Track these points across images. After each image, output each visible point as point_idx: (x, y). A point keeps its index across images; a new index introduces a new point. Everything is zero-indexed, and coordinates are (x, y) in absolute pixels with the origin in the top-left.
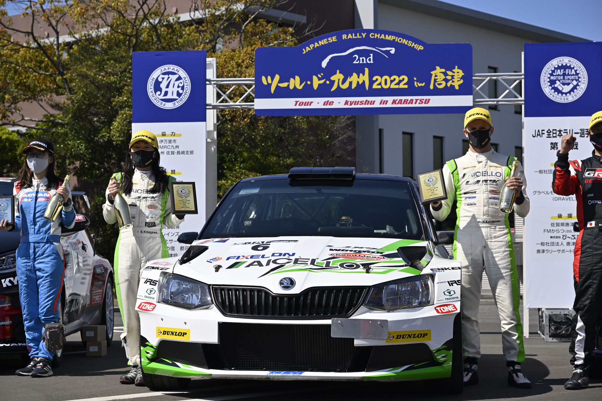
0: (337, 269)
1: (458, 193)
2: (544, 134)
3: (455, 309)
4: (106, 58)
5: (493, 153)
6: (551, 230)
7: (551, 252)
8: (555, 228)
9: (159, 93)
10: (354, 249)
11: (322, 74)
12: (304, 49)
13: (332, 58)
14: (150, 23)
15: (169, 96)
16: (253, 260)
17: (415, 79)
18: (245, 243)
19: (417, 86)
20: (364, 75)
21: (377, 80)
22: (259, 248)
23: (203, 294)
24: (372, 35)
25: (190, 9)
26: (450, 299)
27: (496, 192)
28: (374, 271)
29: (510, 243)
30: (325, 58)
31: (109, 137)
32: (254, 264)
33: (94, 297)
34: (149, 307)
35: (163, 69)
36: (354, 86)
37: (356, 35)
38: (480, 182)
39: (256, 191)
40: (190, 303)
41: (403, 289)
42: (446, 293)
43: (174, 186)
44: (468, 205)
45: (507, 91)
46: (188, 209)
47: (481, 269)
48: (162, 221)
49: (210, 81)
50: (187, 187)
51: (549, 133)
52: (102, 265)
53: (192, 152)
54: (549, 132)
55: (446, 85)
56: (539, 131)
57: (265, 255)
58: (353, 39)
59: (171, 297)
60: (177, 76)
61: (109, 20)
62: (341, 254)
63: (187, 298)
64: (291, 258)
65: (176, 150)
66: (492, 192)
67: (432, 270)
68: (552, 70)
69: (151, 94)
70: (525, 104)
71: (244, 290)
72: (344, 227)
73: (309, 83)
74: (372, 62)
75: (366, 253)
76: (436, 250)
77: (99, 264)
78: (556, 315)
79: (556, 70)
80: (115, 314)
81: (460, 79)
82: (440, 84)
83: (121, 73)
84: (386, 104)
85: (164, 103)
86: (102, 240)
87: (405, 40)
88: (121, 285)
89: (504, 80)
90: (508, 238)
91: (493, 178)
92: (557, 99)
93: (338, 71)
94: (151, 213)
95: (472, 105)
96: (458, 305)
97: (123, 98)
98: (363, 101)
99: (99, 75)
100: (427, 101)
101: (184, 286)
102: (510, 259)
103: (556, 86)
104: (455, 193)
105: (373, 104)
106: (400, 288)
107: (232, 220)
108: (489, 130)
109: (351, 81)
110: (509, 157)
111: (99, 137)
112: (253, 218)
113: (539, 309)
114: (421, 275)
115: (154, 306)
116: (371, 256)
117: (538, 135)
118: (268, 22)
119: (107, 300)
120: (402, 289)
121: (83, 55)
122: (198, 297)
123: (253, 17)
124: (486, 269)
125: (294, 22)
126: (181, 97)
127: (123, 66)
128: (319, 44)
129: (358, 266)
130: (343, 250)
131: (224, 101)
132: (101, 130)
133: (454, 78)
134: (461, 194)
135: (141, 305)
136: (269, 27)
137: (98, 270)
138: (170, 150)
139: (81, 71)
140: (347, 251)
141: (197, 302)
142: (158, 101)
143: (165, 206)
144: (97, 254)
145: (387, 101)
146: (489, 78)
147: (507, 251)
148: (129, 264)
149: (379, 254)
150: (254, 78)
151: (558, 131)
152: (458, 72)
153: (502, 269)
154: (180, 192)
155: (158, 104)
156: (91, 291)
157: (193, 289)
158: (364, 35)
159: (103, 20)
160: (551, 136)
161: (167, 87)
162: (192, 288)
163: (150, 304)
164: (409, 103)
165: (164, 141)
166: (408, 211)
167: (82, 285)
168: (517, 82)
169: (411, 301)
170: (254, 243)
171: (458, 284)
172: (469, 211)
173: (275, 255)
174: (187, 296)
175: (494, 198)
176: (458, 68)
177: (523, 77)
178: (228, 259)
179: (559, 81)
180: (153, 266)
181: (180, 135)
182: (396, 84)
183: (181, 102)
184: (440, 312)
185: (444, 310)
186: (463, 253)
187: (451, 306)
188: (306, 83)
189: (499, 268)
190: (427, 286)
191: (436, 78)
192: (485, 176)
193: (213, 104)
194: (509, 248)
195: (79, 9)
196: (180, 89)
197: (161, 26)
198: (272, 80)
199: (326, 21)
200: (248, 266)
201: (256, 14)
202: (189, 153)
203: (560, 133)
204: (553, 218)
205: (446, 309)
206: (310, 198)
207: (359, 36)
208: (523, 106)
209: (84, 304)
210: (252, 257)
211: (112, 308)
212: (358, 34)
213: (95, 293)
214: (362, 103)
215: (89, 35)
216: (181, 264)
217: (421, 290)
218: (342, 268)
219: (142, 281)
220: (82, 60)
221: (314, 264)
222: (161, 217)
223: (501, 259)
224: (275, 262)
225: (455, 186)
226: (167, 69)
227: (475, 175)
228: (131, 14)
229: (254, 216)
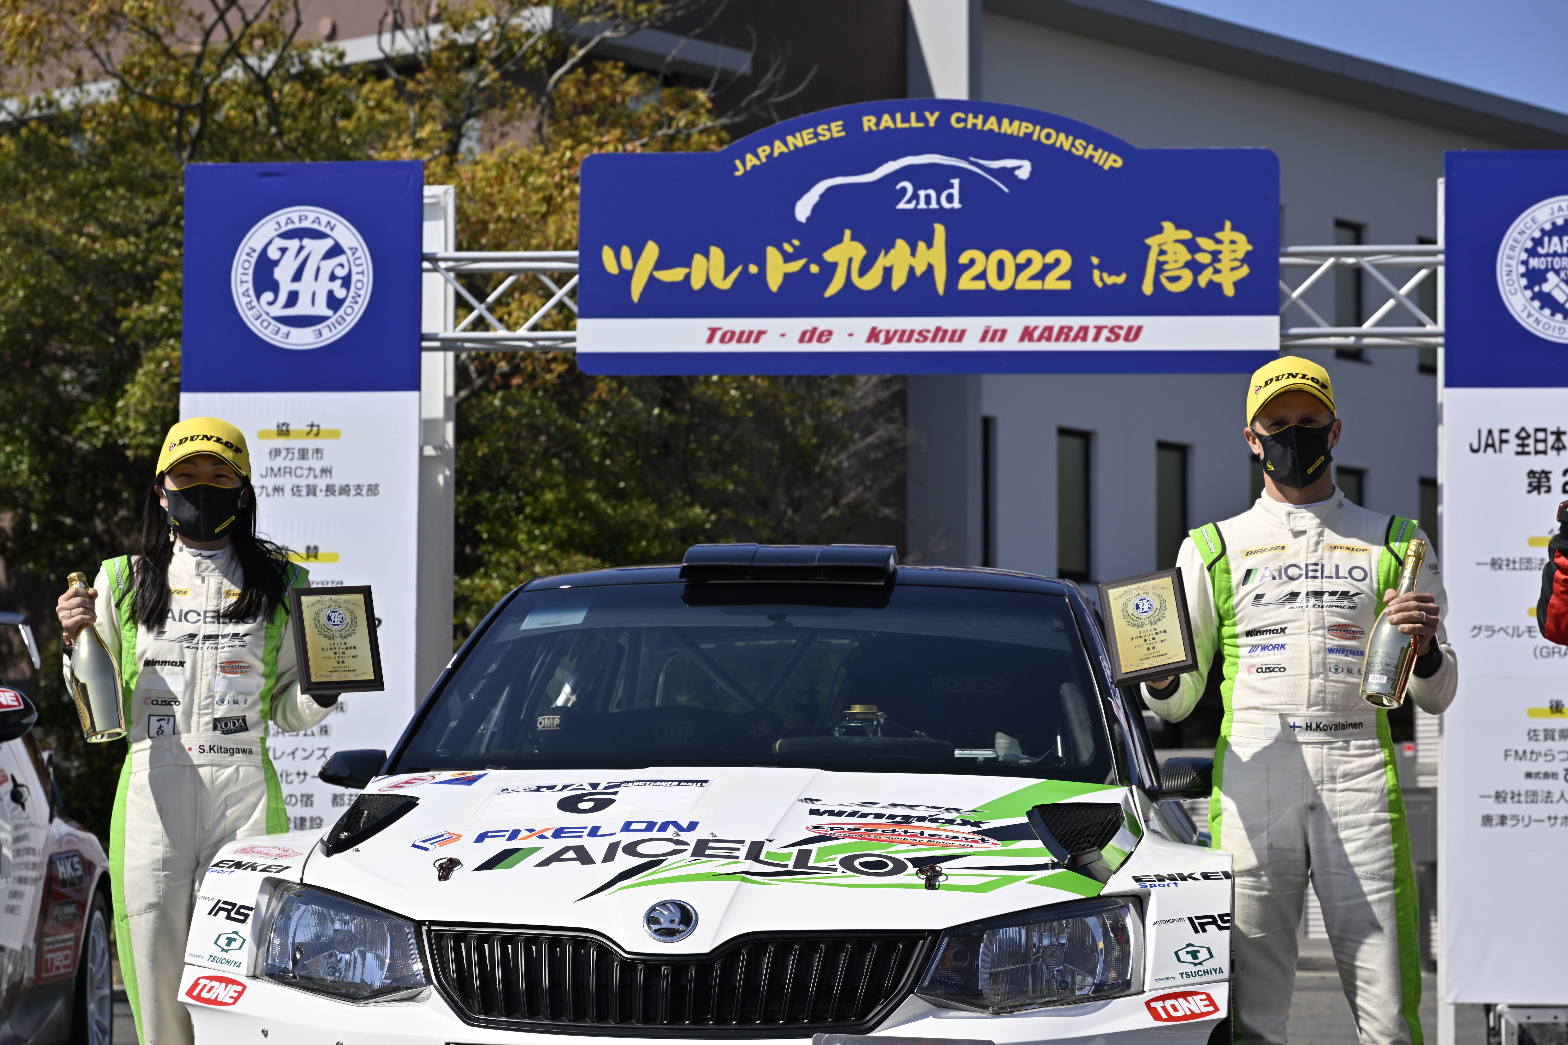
0: (833, 873)
1: (1226, 631)
2: (1506, 441)
3: (1211, 1009)
4: (103, 177)
5: (1340, 505)
6: (1529, 751)
7: (1526, 821)
8: (1541, 746)
9: (268, 296)
10: (888, 812)
11: (796, 242)
12: (738, 163)
13: (830, 190)
14: (247, 68)
15: (302, 308)
16: (561, 843)
17: (1095, 261)
18: (538, 789)
19: (1100, 284)
20: (930, 245)
21: (972, 262)
22: (582, 806)
23: (400, 952)
24: (959, 120)
25: (381, 23)
26: (1196, 974)
27: (1349, 632)
28: (952, 881)
29: (1393, 796)
30: (807, 189)
31: (108, 434)
32: (564, 856)
33: (49, 956)
34: (222, 992)
35: (282, 220)
36: (898, 281)
37: (906, 119)
38: (1299, 599)
39: (575, 618)
40: (357, 980)
41: (1046, 942)
42: (1183, 955)
43: (305, 600)
44: (1259, 670)
45: (1391, 303)
46: (352, 677)
47: (1300, 879)
48: (267, 714)
49: (434, 259)
50: (346, 602)
51: (1523, 439)
52: (77, 853)
53: (373, 490)
54: (1522, 436)
55: (1195, 282)
56: (1490, 432)
57: (598, 828)
58: (897, 130)
59: (295, 961)
60: (327, 244)
61: (119, 55)
62: (846, 827)
63: (348, 964)
64: (684, 836)
65: (322, 483)
66: (1340, 630)
67: (1137, 879)
68: (1533, 239)
69: (244, 300)
70: (1447, 346)
71: (530, 941)
72: (857, 739)
73: (753, 269)
74: (956, 205)
75: (927, 824)
76: (1152, 814)
77: (65, 848)
78: (1540, 1025)
79: (1546, 239)
80: (118, 1009)
81: (1238, 264)
82: (1174, 279)
83: (152, 227)
84: (1001, 339)
85: (284, 329)
86: (82, 770)
87: (1062, 136)
88: (134, 920)
89: (1381, 268)
90: (1388, 779)
91: (1340, 586)
92: (1550, 332)
93: (848, 233)
94: (230, 686)
95: (1275, 346)
96: (1221, 994)
97: (156, 309)
98: (928, 331)
99: (81, 234)
100: (1134, 333)
101: (338, 925)
102: (1391, 847)
103: (1546, 288)
104: (1219, 631)
105: (960, 339)
106: (1035, 940)
107: (497, 712)
108: (1327, 429)
109: (888, 265)
110: (1393, 518)
111: (76, 433)
112: (564, 707)
113: (1488, 1008)
114: (1104, 897)
115: (240, 988)
116: (944, 834)
117: (1487, 445)
118: (630, 70)
119: (90, 965)
120: (1041, 941)
121: (26, 168)
122: (380, 960)
123: (581, 53)
124: (1317, 877)
125: (712, 70)
126: (341, 312)
127: (158, 205)
128: (785, 144)
129: (899, 867)
130: (852, 814)
131: (480, 324)
132: (85, 411)
133: (1219, 261)
134: (1235, 636)
135: (196, 984)
136: (632, 85)
137: (61, 869)
138: (303, 482)
139: (21, 221)
140: (865, 815)
141: (377, 978)
142: (265, 324)
143: (276, 663)
144: (61, 816)
145: (1004, 332)
146: (1331, 261)
147: (1384, 821)
148: (159, 852)
149: (969, 828)
150: (576, 253)
151: (1552, 433)
152: (1233, 242)
153: (1366, 878)
154: (323, 620)
155: (267, 332)
156: (39, 937)
157: (365, 935)
158: (932, 119)
159: (96, 55)
160: (1531, 449)
161: (297, 276)
162: (365, 932)
163: (228, 981)
164: (1075, 339)
165: (284, 453)
166: (1067, 690)
167: (10, 916)
168: (1423, 273)
169: (1069, 980)
170: (565, 787)
171: (1220, 928)
172: (1262, 692)
173: (634, 826)
174: (347, 956)
175: (1343, 650)
176: (1233, 229)
177: (1441, 258)
178: (481, 838)
179: (1557, 272)
180: (237, 858)
181: (335, 434)
182: (1033, 278)
183: (339, 328)
184: (1164, 1016)
185: (1175, 1009)
186: (1241, 825)
187: (1197, 998)
188: (745, 270)
189: (1355, 878)
190: (1121, 931)
191: (1162, 258)
192: (1315, 577)
193: (443, 335)
194: (1390, 810)
195: (19, 18)
196: (336, 287)
197: (284, 81)
198: (636, 258)
199: (815, 68)
200: (546, 863)
201: (592, 43)
202: (364, 492)
203: (1558, 439)
204: (1533, 713)
205: (1183, 1007)
206: (752, 643)
207: (918, 121)
208: (1441, 353)
209: (17, 979)
210: (558, 833)
211: (107, 991)
212: (913, 115)
213: (52, 943)
214: (923, 336)
215: (50, 104)
216: (329, 853)
217: (1101, 945)
218: (849, 873)
219: (202, 907)
220: (26, 183)
221: (756, 859)
222: (263, 698)
223: (1365, 848)
224: (631, 849)
225: (1218, 611)
226: (296, 220)
227: (1284, 574)
228: (188, 39)
229: (568, 700)
